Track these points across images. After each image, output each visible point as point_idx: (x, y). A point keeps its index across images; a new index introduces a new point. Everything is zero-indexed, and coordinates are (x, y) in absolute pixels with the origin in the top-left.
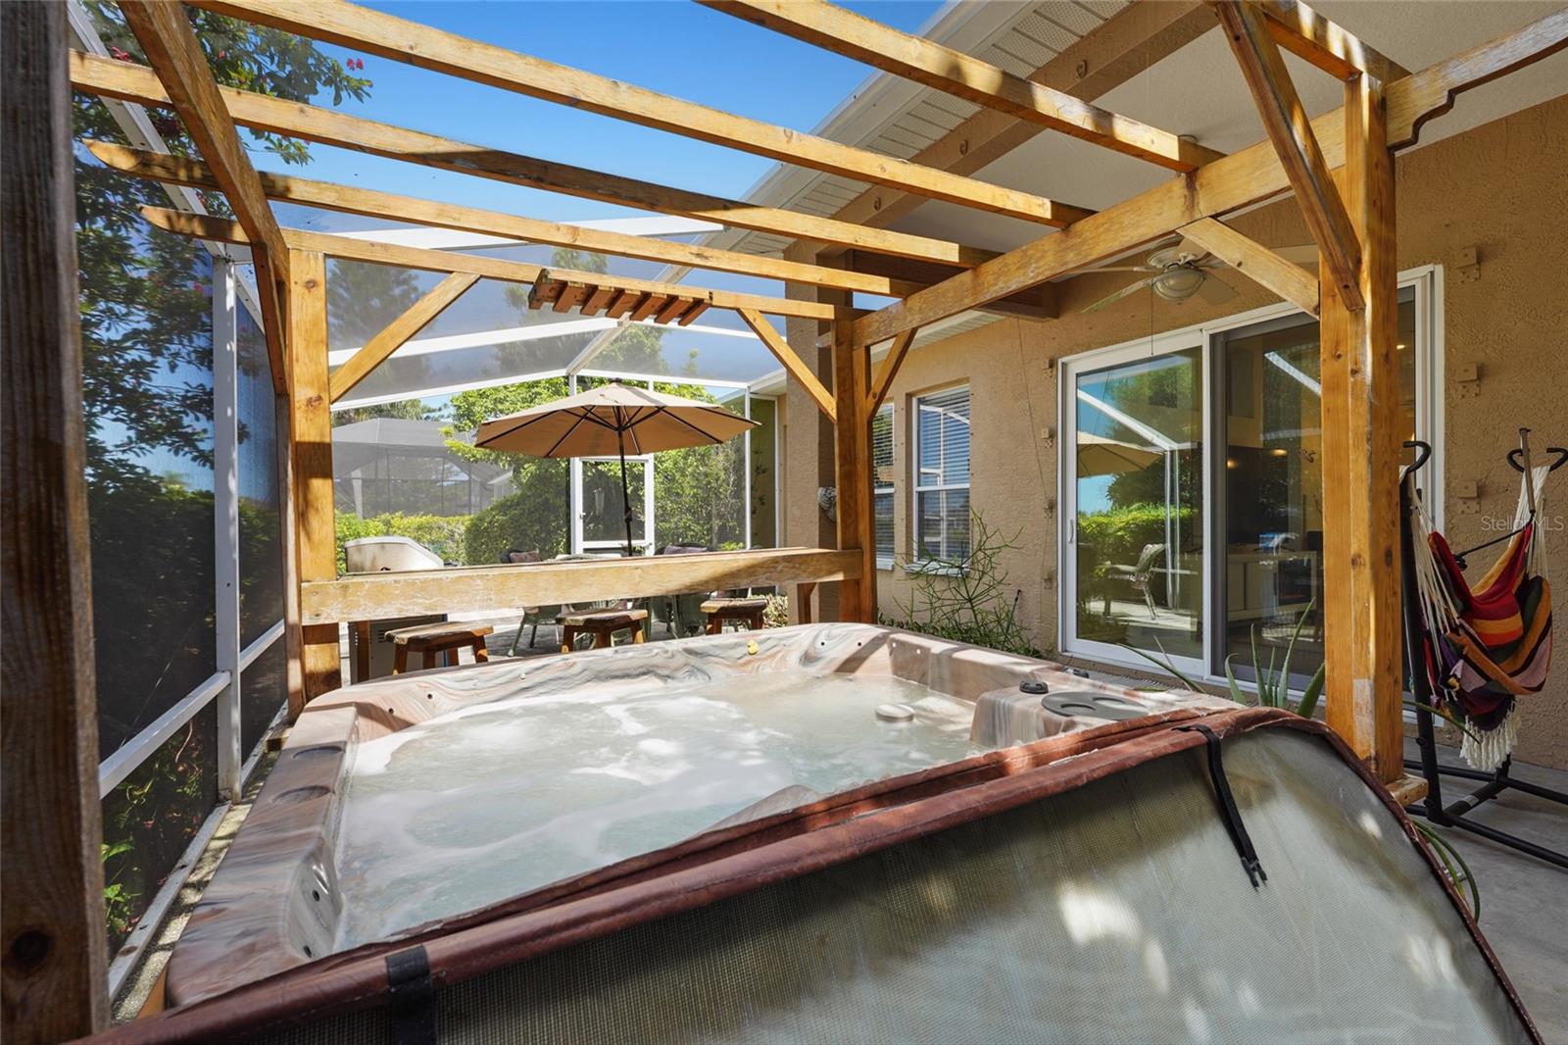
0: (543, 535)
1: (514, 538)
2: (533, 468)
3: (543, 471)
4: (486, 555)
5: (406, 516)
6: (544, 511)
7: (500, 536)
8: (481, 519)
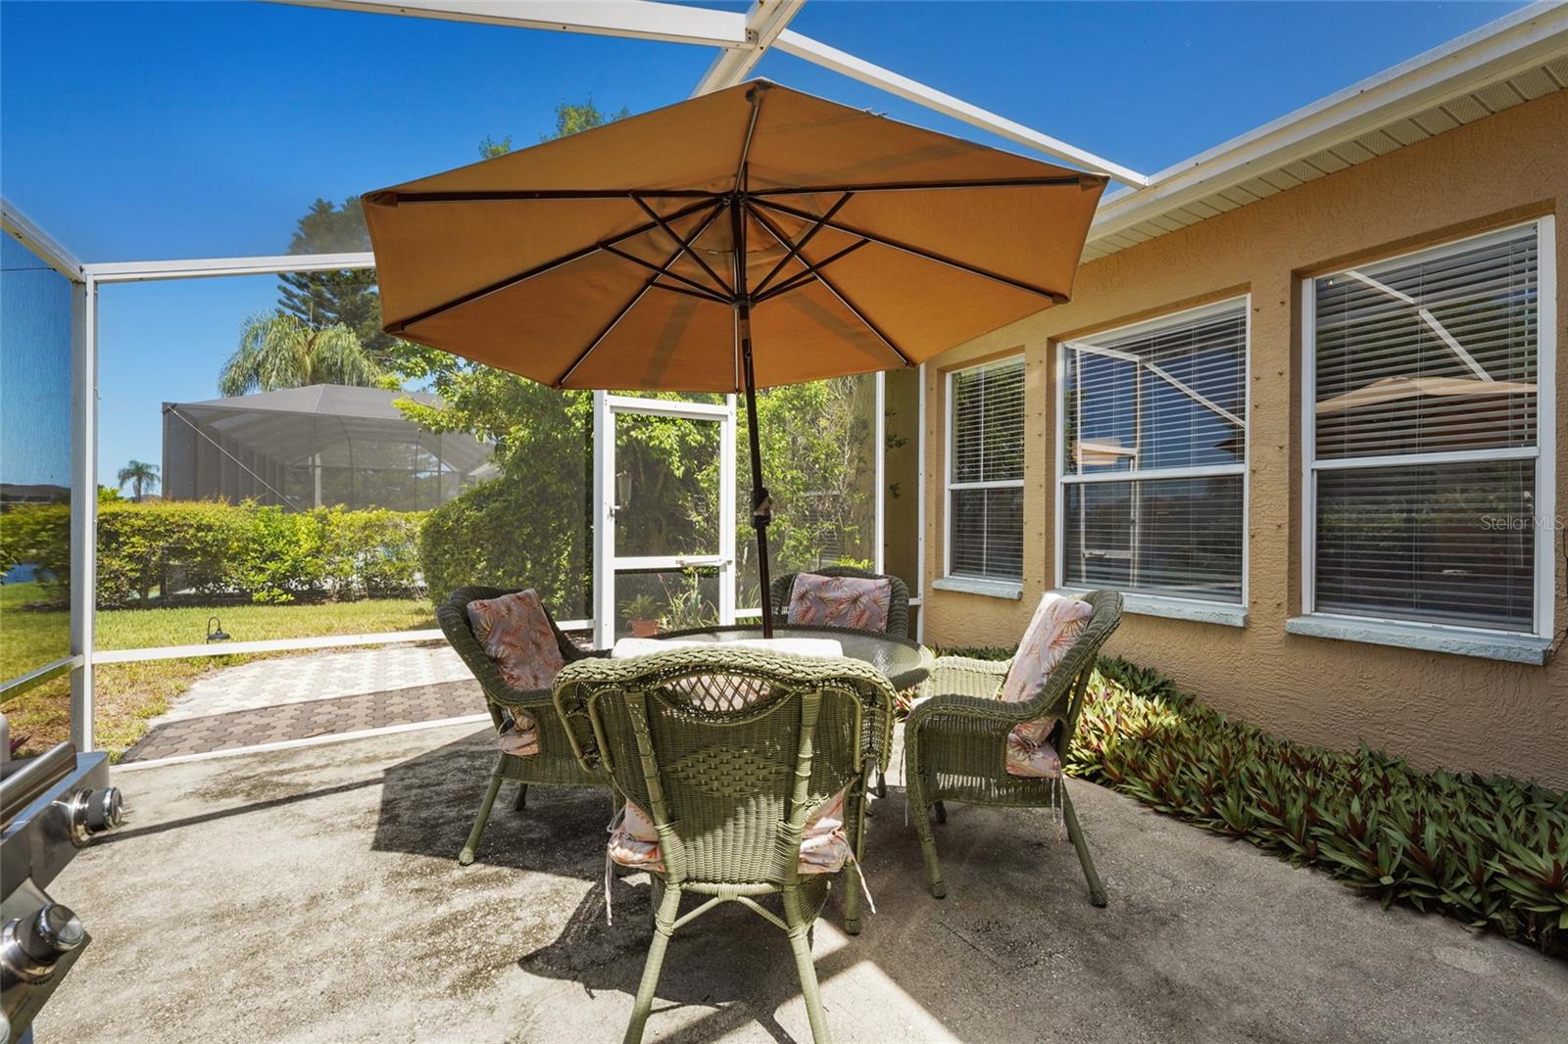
0: (537, 541)
1: (493, 546)
2: (524, 433)
3: (542, 437)
4: (451, 569)
5: (349, 511)
6: (539, 504)
7: (471, 541)
8: (444, 516)
